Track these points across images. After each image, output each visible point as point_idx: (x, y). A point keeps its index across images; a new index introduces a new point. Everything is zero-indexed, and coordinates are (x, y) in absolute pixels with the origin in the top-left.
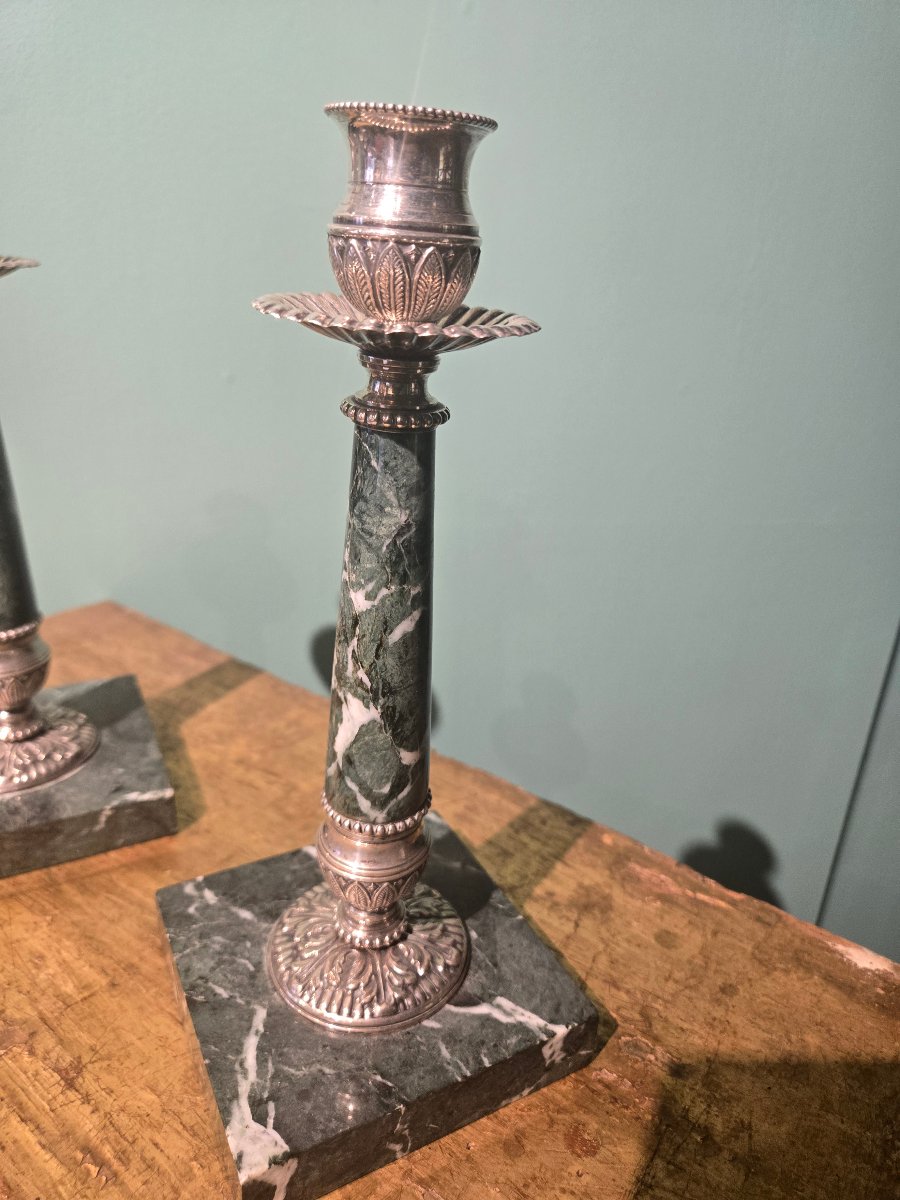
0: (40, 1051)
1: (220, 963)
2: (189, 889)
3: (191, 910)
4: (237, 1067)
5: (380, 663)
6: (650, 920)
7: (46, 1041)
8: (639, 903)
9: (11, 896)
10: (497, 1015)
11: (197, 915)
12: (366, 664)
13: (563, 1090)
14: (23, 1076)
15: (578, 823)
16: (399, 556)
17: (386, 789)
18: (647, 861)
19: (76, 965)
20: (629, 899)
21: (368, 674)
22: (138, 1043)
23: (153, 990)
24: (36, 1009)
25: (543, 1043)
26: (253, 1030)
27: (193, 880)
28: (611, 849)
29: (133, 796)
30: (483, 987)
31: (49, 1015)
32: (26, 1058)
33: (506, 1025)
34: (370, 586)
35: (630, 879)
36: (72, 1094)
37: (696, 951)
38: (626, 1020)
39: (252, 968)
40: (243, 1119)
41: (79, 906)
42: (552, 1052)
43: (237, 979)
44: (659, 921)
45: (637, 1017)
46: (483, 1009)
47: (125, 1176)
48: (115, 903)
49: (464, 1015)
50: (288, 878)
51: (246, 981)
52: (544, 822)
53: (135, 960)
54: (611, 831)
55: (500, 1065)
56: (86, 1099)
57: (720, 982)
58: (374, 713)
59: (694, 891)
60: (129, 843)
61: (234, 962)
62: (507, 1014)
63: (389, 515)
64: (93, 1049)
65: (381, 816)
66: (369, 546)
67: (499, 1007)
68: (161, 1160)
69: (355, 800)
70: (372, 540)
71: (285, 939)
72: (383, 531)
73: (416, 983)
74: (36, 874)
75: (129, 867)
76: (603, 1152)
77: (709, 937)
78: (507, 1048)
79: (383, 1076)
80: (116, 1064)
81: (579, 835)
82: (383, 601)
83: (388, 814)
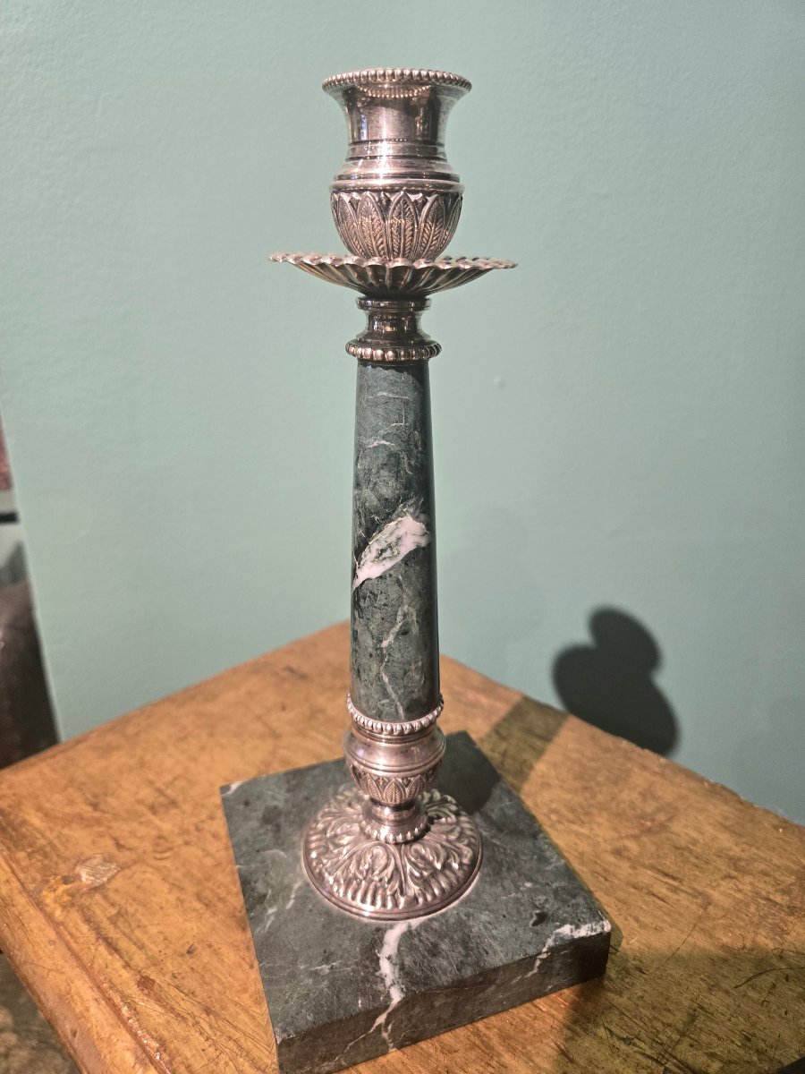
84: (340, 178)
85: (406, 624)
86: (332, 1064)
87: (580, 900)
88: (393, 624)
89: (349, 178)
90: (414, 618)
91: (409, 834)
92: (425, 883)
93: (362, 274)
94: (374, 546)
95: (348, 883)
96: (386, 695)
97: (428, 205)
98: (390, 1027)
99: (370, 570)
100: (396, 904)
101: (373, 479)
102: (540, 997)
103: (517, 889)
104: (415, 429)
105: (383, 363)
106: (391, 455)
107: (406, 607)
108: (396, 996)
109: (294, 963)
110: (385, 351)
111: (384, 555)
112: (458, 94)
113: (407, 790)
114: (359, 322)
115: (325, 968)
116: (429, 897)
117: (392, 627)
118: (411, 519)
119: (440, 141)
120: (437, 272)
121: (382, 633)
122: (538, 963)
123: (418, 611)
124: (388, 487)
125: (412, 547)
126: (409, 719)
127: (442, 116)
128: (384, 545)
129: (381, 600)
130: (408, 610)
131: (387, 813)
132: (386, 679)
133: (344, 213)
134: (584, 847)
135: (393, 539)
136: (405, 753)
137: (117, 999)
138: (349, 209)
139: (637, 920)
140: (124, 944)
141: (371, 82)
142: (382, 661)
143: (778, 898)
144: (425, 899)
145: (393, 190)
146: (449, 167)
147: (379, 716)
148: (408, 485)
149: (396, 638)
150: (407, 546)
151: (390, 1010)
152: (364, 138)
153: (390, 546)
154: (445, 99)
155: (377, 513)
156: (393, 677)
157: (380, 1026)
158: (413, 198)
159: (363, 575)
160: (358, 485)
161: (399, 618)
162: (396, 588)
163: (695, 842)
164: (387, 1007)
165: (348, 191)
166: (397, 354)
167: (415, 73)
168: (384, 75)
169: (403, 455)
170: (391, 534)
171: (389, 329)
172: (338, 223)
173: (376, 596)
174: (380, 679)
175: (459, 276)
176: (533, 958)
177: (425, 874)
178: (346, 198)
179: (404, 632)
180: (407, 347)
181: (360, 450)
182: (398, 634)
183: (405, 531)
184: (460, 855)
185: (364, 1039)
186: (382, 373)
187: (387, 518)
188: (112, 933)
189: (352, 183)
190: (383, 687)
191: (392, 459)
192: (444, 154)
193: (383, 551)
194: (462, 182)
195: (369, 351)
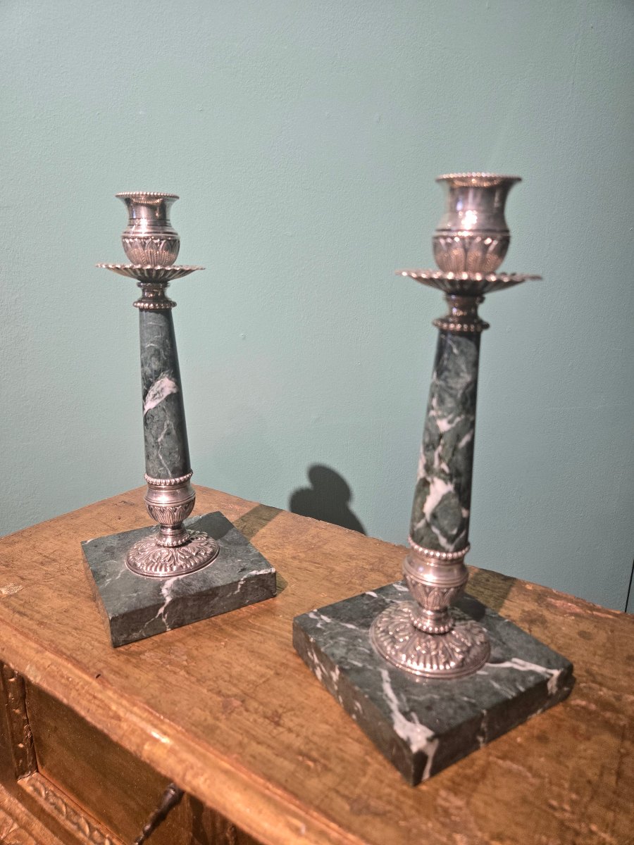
0: (251, 709)
1: (349, 650)
2: (312, 616)
3: (319, 626)
4: (384, 697)
5: (454, 458)
6: (570, 626)
7: (253, 705)
8: (561, 618)
9: (195, 634)
10: (516, 667)
11: (323, 628)
12: (447, 460)
13: (558, 710)
14: (248, 723)
15: (509, 581)
16: (466, 399)
17: (455, 532)
18: (557, 597)
19: (252, 665)
20: (555, 616)
21: (448, 465)
22: (306, 701)
23: (302, 675)
24: (239, 688)
25: (548, 680)
26: (384, 681)
27: (312, 611)
28: (534, 592)
29: (254, 573)
30: (502, 654)
31: (248, 692)
32: (245, 714)
33: (524, 672)
34: (451, 417)
35: (549, 606)
36: (281, 729)
37: (605, 641)
38: (580, 676)
39: (368, 652)
40: (401, 722)
41: (237, 636)
42: (552, 686)
43: (363, 657)
44: (576, 626)
45: (585, 674)
46: (507, 665)
47: (331, 766)
48: (258, 633)
49: (498, 668)
50: (365, 607)
51: (368, 658)
52: (488, 580)
53: (285, 661)
54: (529, 583)
55: (529, 690)
56: (290, 730)
57: (625, 654)
58: (450, 487)
59: (591, 611)
60: (252, 603)
61: (356, 649)
62: (523, 666)
63: (462, 378)
64: (281, 706)
65: (451, 547)
66: (451, 395)
67: (515, 663)
68: (347, 757)
69: (437, 539)
70: (453, 392)
71: (383, 634)
72: (459, 386)
73: (469, 650)
74: (203, 622)
75: (256, 615)
76: (594, 738)
77: (610, 633)
78: (530, 682)
79: (468, 697)
80: (298, 713)
81: (511, 586)
82: (457, 424)
83: (456, 546)
84: (125, 233)
85: (168, 430)
86: (138, 634)
87: (263, 563)
88: (163, 429)
89: (129, 233)
90: (173, 426)
91: (179, 542)
92: (187, 561)
93: (135, 271)
94: (151, 393)
95: (148, 565)
96: (161, 465)
97: (162, 245)
98: (166, 616)
99: (150, 405)
100: (172, 569)
101: (148, 362)
102: (244, 606)
103: (234, 562)
104: (166, 338)
105: (148, 310)
106: (156, 350)
107: (168, 422)
108: (168, 600)
109: (119, 595)
110: (149, 304)
111: (156, 397)
112: (174, 201)
113: (175, 514)
114: (139, 293)
115: (135, 595)
116: (188, 566)
117: (162, 431)
118: (167, 380)
119: (167, 218)
120: (174, 271)
121: (157, 434)
122: (239, 586)
123: (174, 424)
124: (155, 365)
125: (169, 393)
126: (174, 478)
127: (167, 209)
128: (155, 392)
129: (156, 418)
130: (169, 423)
131: (169, 531)
132: (161, 457)
133: (127, 247)
134: (278, 557)
135: (159, 389)
136: (174, 495)
137: (26, 631)
138: (129, 245)
139: (296, 579)
140: (29, 612)
141: (136, 197)
142: (158, 448)
143: (367, 567)
144: (187, 567)
145: (148, 238)
146: (173, 229)
147: (159, 477)
148: (165, 364)
149: (164, 437)
150: (167, 392)
151: (165, 605)
152: (135, 217)
153: (158, 392)
154: (167, 203)
155: (151, 377)
156: (164, 456)
157: (161, 614)
158: (155, 241)
159: (147, 408)
160: (142, 366)
161: (165, 427)
162: (163, 412)
163: (334, 551)
164: (164, 604)
165: (128, 238)
166: (154, 305)
167: (152, 194)
168: (143, 195)
169: (161, 350)
170: (158, 387)
171: (151, 295)
172: (126, 251)
173: (153, 417)
174: (158, 457)
175: (184, 272)
176: (237, 583)
177: (187, 557)
178: (127, 241)
179: (168, 433)
180: (159, 303)
181: (142, 348)
182: (165, 435)
183: (165, 385)
184: (206, 551)
185: (153, 621)
186: (149, 314)
187: (156, 379)
188: (22, 609)
189: (131, 235)
190: (160, 461)
191: (157, 352)
192: (170, 224)
193: (155, 395)
194: (179, 234)
195: (142, 304)
